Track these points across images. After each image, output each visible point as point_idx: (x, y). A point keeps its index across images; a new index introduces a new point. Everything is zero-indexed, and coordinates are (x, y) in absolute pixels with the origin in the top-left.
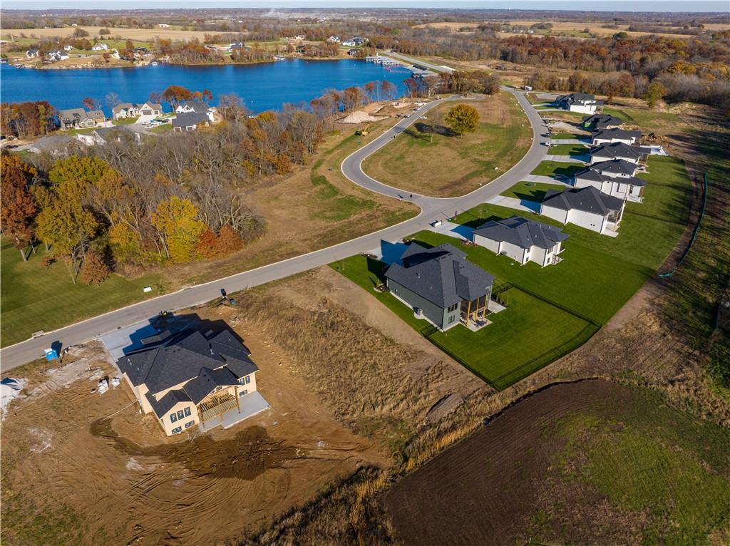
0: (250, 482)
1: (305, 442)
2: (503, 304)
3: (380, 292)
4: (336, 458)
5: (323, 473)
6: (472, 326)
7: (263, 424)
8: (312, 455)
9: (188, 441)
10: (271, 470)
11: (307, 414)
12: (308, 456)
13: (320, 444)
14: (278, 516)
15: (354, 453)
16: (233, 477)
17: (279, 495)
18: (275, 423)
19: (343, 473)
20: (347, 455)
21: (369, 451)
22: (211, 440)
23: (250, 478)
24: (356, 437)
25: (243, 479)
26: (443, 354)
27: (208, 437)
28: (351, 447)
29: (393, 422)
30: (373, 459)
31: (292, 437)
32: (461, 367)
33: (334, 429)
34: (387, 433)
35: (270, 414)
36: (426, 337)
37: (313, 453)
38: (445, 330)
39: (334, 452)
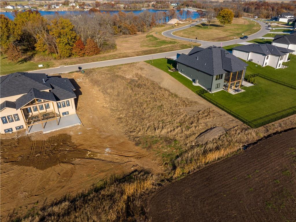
0: (41, 172)
1: (96, 147)
2: (252, 83)
3: (172, 71)
4: (117, 161)
5: (103, 171)
6: (231, 91)
7: (71, 133)
8: (98, 157)
9: (13, 139)
10: (62, 164)
11: (105, 129)
12: (95, 158)
13: (107, 150)
14: (49, 203)
15: (132, 159)
16: (29, 166)
17: (58, 185)
18: (79, 133)
19: (118, 173)
20: (126, 160)
21: (145, 159)
22: (31, 141)
23: (42, 168)
24: (137, 148)
25: (37, 168)
26: (211, 105)
27: (29, 138)
28: (131, 154)
29: (168, 141)
30: (147, 165)
31: (88, 143)
32: (223, 112)
33: (122, 141)
34: (163, 147)
35: (79, 127)
36: (199, 95)
37: (100, 156)
38: (213, 92)
39: (117, 157)
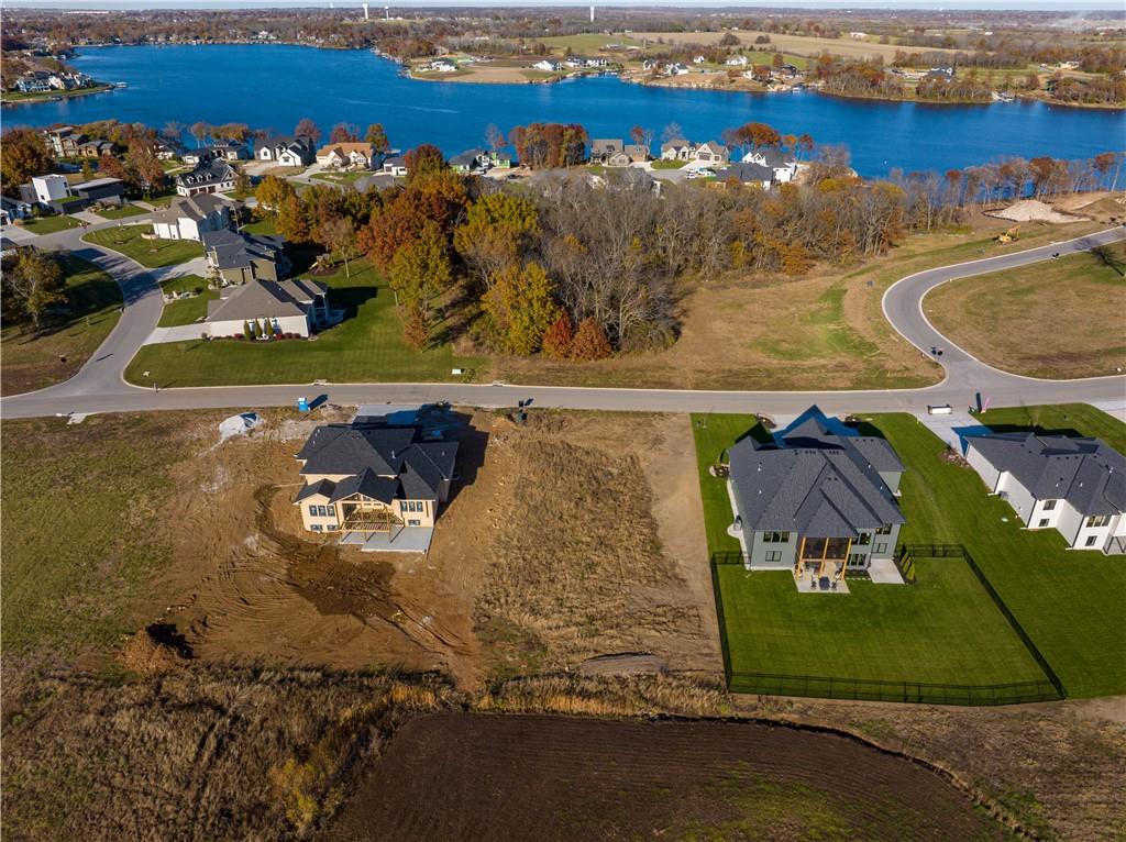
0: (320, 616)
1: (415, 608)
2: (904, 576)
3: (714, 475)
4: (426, 644)
5: (393, 652)
6: (805, 582)
7: (400, 567)
8: (405, 626)
9: (316, 545)
10: (351, 616)
11: (453, 579)
12: (401, 625)
13: (426, 620)
14: (303, 664)
15: (449, 652)
16: (310, 600)
17: (327, 645)
18: (411, 571)
19: (410, 664)
20: (439, 647)
21: (467, 659)
22: (336, 558)
23: (324, 612)
24: (471, 634)
25: (318, 609)
26: (711, 599)
27: (338, 550)
28: (453, 642)
29: (534, 643)
30: (461, 671)
31: (410, 595)
32: (712, 627)
33: (460, 613)
34: (512, 652)
35: (419, 559)
36: (713, 564)
37: (410, 626)
38: (754, 568)
39: (430, 637)
